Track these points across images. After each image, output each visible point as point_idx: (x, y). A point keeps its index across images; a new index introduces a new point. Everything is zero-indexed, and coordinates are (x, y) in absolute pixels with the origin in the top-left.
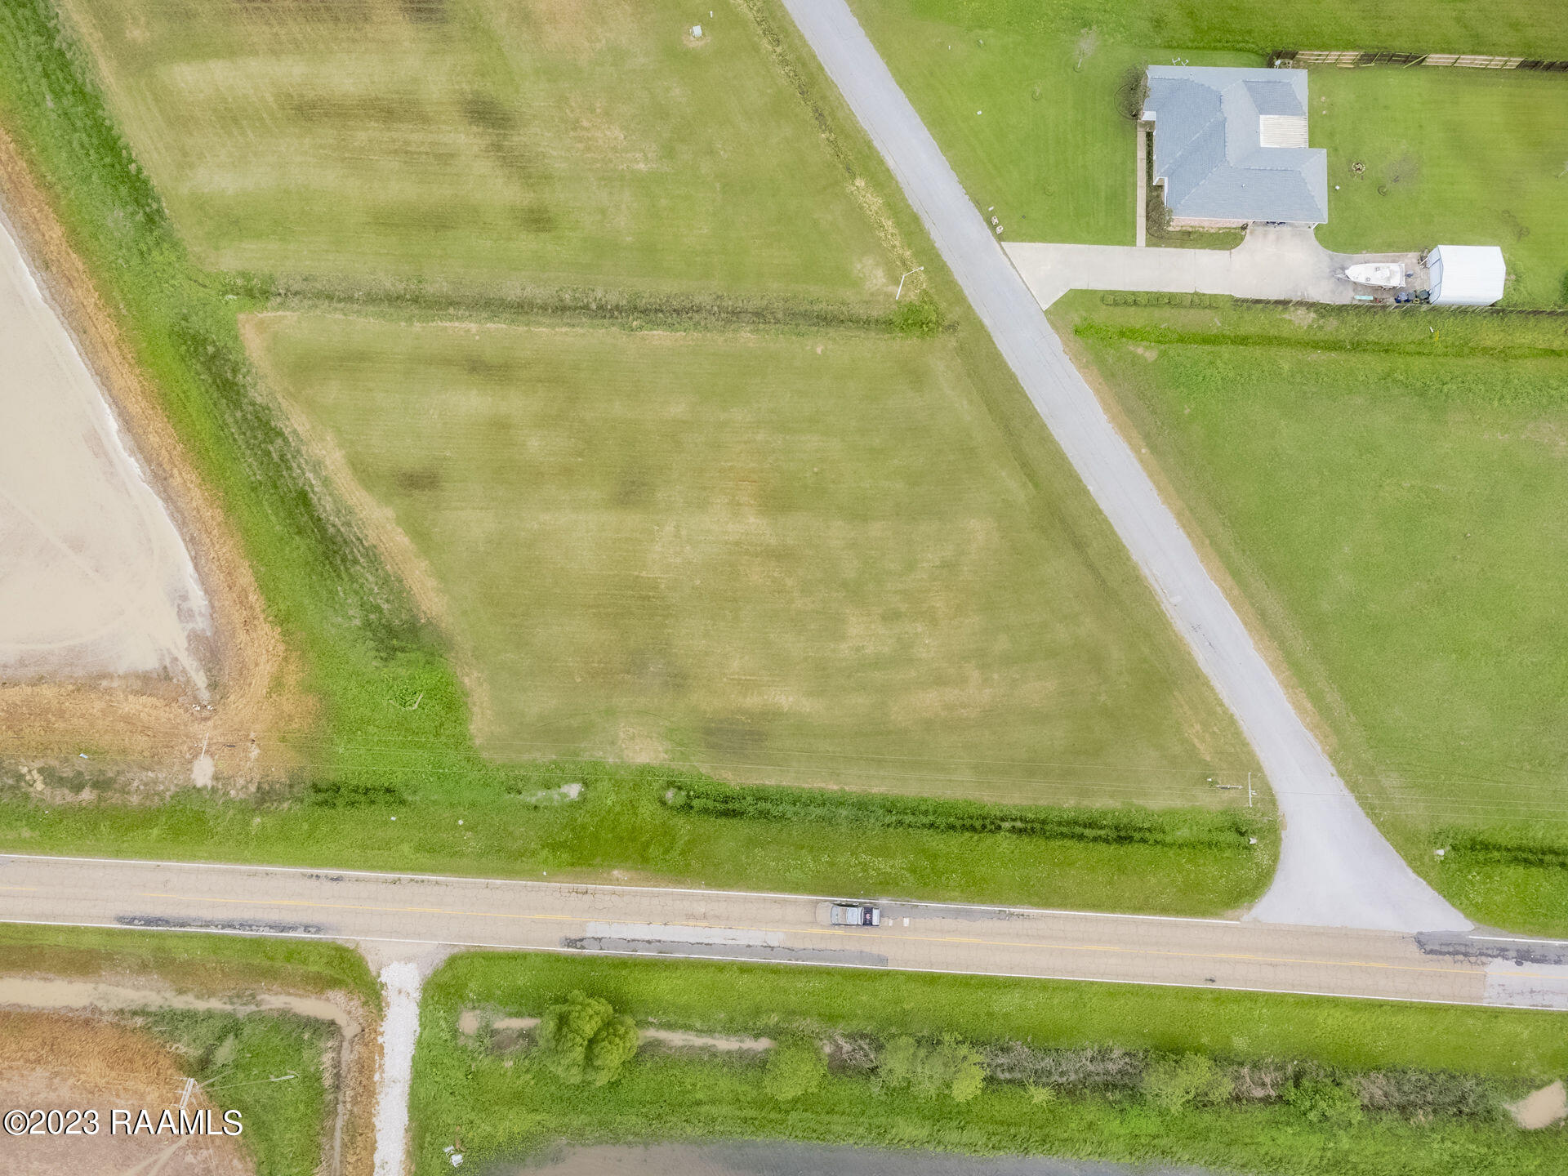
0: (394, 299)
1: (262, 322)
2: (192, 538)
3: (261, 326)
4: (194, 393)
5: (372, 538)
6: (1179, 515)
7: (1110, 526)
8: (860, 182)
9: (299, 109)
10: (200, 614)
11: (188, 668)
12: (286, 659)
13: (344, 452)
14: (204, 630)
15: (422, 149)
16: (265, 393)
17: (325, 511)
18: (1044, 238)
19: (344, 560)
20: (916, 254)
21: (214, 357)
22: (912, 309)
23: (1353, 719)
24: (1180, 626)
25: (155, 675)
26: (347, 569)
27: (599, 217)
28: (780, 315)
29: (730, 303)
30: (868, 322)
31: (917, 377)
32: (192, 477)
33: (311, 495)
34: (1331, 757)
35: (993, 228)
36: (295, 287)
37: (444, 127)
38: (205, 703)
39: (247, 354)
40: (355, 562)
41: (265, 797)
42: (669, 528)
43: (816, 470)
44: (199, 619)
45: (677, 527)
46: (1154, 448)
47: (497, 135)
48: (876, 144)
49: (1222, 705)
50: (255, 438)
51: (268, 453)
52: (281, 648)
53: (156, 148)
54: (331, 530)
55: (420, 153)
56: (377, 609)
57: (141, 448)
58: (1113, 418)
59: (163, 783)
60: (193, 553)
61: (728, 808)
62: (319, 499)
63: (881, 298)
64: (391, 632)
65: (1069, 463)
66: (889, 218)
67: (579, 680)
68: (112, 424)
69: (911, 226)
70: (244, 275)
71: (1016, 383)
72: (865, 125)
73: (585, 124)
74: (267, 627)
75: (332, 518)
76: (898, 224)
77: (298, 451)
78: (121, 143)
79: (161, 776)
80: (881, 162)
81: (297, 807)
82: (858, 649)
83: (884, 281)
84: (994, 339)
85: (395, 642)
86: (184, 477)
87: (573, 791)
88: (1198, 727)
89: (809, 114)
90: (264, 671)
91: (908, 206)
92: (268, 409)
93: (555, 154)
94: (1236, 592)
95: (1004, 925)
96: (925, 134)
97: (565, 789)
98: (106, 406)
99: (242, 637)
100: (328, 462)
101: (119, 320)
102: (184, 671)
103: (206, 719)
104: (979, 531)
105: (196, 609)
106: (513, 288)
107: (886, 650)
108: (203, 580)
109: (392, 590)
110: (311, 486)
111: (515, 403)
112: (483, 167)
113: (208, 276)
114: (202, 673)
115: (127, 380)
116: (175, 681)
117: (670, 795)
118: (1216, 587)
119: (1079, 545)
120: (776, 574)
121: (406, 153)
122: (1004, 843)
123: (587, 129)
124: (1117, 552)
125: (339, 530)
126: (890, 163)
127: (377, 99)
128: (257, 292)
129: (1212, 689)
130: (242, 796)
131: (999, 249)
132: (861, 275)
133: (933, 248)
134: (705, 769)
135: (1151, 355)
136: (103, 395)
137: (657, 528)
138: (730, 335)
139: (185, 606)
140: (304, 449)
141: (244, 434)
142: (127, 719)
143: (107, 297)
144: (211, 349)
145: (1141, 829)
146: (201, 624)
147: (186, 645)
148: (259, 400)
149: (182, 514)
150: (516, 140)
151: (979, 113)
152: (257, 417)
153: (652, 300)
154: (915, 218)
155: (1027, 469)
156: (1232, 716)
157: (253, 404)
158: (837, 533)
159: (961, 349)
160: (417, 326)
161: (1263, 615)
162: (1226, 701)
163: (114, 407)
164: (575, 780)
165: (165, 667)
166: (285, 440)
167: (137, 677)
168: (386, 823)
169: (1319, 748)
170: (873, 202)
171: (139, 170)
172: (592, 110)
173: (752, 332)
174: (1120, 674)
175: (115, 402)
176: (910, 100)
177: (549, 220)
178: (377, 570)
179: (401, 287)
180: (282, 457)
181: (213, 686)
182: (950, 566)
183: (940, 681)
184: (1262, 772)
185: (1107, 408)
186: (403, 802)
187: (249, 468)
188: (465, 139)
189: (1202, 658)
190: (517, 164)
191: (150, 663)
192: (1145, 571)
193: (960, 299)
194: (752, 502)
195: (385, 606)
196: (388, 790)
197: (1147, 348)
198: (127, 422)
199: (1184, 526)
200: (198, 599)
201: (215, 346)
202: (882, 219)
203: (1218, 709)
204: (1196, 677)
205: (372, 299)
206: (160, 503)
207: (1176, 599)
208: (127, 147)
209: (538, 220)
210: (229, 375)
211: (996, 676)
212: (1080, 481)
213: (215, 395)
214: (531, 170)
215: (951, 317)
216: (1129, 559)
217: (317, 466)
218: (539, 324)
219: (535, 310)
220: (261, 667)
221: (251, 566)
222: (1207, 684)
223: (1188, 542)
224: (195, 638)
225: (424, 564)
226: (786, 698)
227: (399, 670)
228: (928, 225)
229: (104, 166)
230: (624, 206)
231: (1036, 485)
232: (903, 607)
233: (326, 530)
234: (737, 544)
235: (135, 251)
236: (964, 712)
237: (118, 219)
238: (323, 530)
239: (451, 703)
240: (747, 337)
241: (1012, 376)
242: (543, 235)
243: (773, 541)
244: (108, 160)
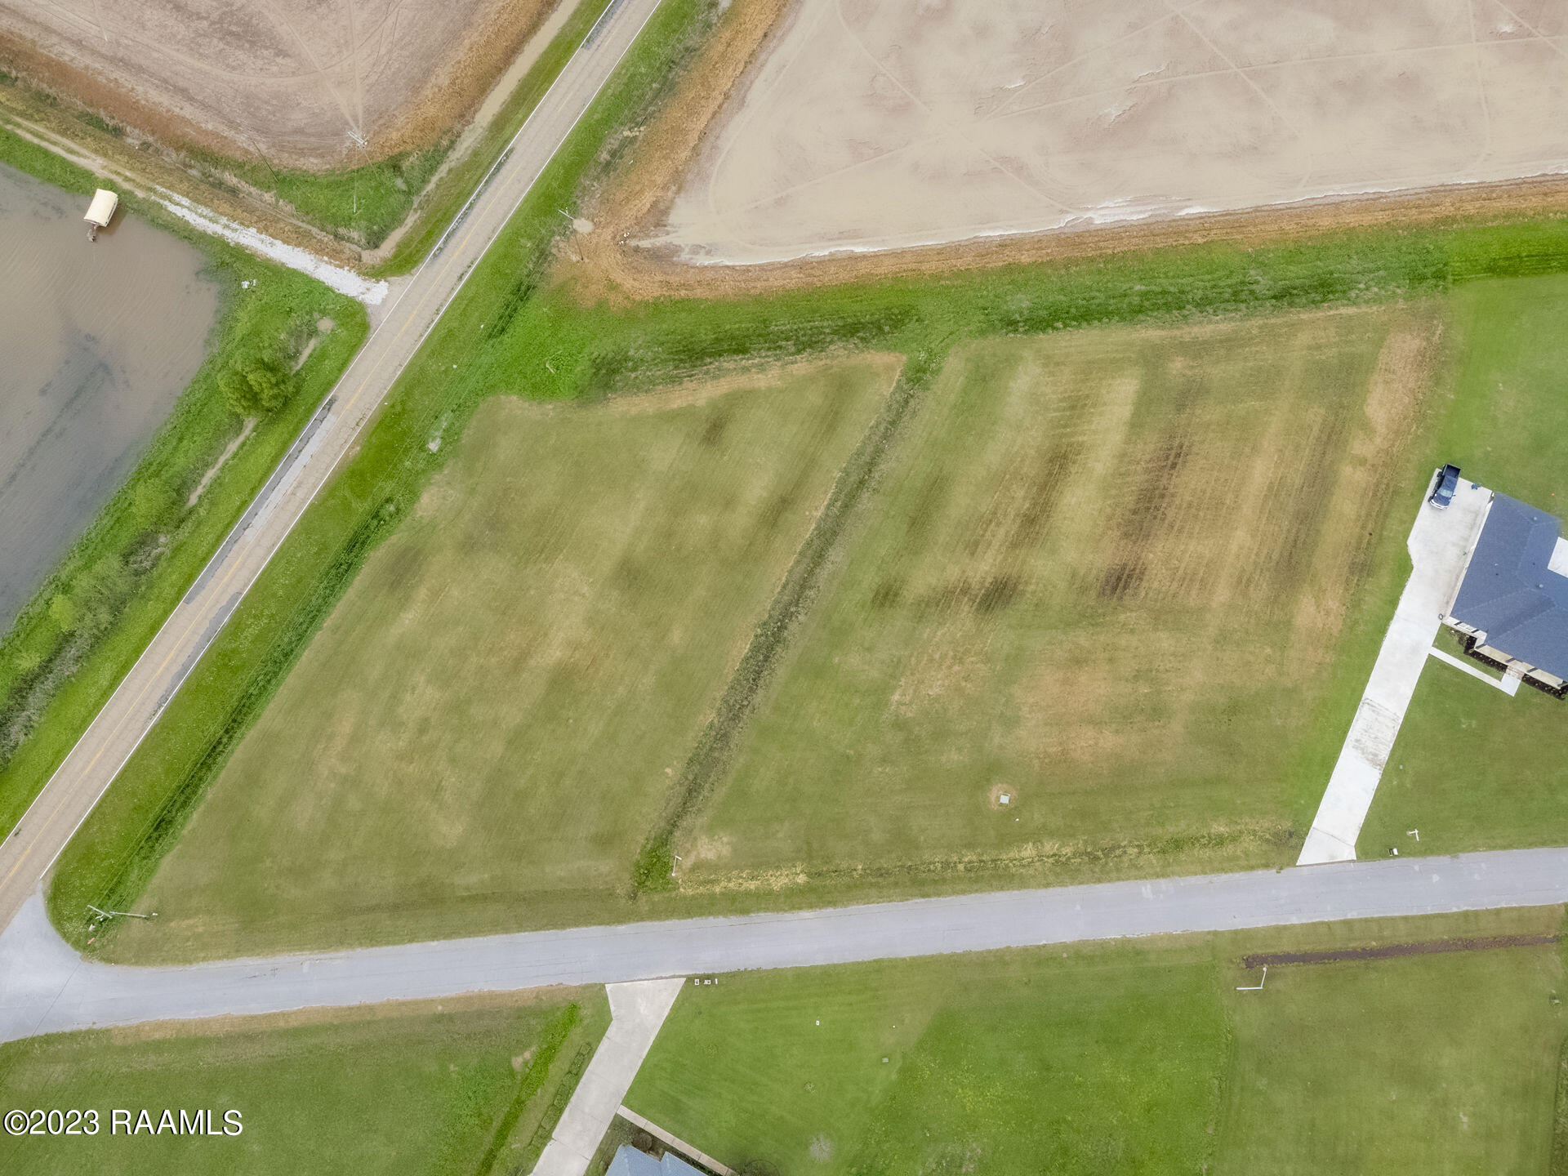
0: (871, 465)
1: (894, 369)
2: (749, 271)
3: (889, 368)
4: (856, 307)
5: (688, 384)
6: (371, 1009)
7: (394, 943)
8: (802, 879)
9: (1065, 456)
10: (692, 258)
11: (657, 239)
12: (628, 298)
13: (763, 388)
14: (679, 256)
15: (989, 533)
16: (835, 353)
17: (725, 361)
18: (670, 1020)
19: (681, 360)
20: (712, 896)
21: (880, 329)
22: (666, 868)
23: (124, 1070)
24: (284, 959)
25: (663, 218)
26: (674, 360)
27: (866, 645)
28: (716, 754)
29: (745, 717)
30: (674, 825)
31: (605, 842)
32: (792, 284)
33: (740, 356)
34: (107, 1031)
35: (702, 978)
36: (912, 402)
37: (1000, 558)
38: (627, 242)
39: (872, 351)
40: (676, 367)
41: (543, 255)
42: (585, 589)
43: (571, 721)
44: (688, 257)
45: (583, 596)
46: (439, 1018)
47: (976, 596)
48: (830, 910)
49: (204, 959)
50: (804, 335)
51: (787, 339)
52: (638, 298)
53: (1071, 346)
54: (709, 360)
55: (985, 530)
56: (634, 369)
57: (833, 259)
58: (481, 997)
59: (588, 201)
60: (738, 268)
61: (357, 544)
62: (736, 361)
63: (688, 846)
64: (614, 372)
65: (465, 937)
66: (757, 888)
67: (508, 480)
68: (859, 250)
69: (738, 904)
70: (938, 371)
71: (555, 926)
72: (853, 908)
73: (956, 668)
74: (656, 294)
75: (717, 364)
76: (748, 894)
77: (778, 360)
78: (1084, 324)
79: (593, 201)
80: (811, 907)
81: (525, 272)
82: (414, 689)
83: (702, 856)
84: (602, 927)
85: (604, 371)
86: (794, 280)
87: (433, 446)
88: (201, 929)
89: (884, 863)
90: (628, 282)
91: (759, 910)
92: (821, 351)
93: (939, 633)
94: (282, 1024)
95: (156, 697)
96: (820, 960)
97: (438, 441)
98: (876, 250)
99: (658, 278)
100: (760, 376)
101: (937, 277)
102: (657, 236)
103: (614, 238)
104: (449, 830)
105: (697, 257)
106: (837, 556)
107: (401, 710)
108: (713, 268)
109: (643, 383)
110: (748, 359)
111: (741, 520)
112: (953, 573)
113: (948, 346)
114: (650, 246)
115: (888, 267)
116: (652, 228)
117: (392, 508)
118: (296, 1008)
119: (395, 908)
120: (506, 653)
121: (991, 521)
122: (214, 729)
123: (950, 667)
124: (372, 937)
125: (706, 365)
126: (806, 914)
127: (1048, 517)
128: (918, 376)
129: (220, 958)
130: (553, 242)
131: (684, 974)
132: (716, 837)
133: (710, 914)
134: (394, 539)
135: (517, 1062)
136: (885, 250)
137: (591, 580)
138: (718, 704)
139: (703, 251)
140: (779, 364)
141: (811, 329)
142: (641, 191)
143: (958, 274)
144: (887, 329)
145: (157, 839)
146: (684, 256)
147: (674, 243)
148: (832, 347)
149: (770, 271)
150: (966, 609)
151: (818, 1023)
152: (819, 341)
153: (777, 656)
154: (744, 911)
155: (480, 898)
156: (190, 962)
157: (831, 342)
158: (512, 715)
159: (611, 894)
160: (837, 474)
161: (249, 1037)
162: (204, 965)
163: (872, 254)
164: (441, 450)
165: (665, 226)
166: (793, 354)
167: (668, 208)
168: (481, 320)
169: (121, 1024)
170: (778, 881)
171: (1054, 328)
172: (967, 679)
173: (712, 723)
174: (277, 887)
175: (876, 256)
176: (859, 963)
177: (882, 605)
178: (663, 379)
179: (876, 475)
180: (780, 347)
181: (637, 249)
182: (436, 792)
183: (355, 739)
184: (133, 964)
185: (492, 996)
186: (490, 336)
187: (782, 324)
188: (984, 568)
189: (250, 963)
190: (943, 600)
191: (673, 218)
192: (343, 953)
193: (654, 914)
194: (572, 660)
195: (633, 375)
196: (503, 330)
197: (526, 1063)
198: (855, 259)
199: (359, 1008)
200: (703, 260)
201: (889, 333)
202: (759, 882)
203: (202, 955)
204: (238, 950)
205: (879, 451)
206: (786, 260)
207: (306, 968)
208: (1079, 326)
209: (886, 597)
210: (860, 334)
211: (333, 785)
212: (444, 938)
213: (849, 320)
214: (933, 609)
215: (643, 899)
216: (361, 945)
217: (762, 368)
218: (798, 562)
219: (812, 565)
220: (632, 282)
221: (707, 299)
222: (226, 956)
223: (345, 1004)
224: (677, 250)
225: (651, 411)
226: (409, 619)
227: (582, 367)
228: (734, 919)
229: (1070, 307)
230: (866, 667)
231: (463, 899)
232: (425, 739)
233: (710, 357)
234: (546, 635)
235: (988, 305)
236: (320, 746)
237: (1021, 302)
238: (711, 355)
239: (540, 389)
240: (709, 717)
241: (564, 926)
242: (871, 596)
243: (532, 662)
244: (1073, 310)
